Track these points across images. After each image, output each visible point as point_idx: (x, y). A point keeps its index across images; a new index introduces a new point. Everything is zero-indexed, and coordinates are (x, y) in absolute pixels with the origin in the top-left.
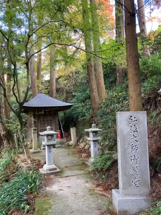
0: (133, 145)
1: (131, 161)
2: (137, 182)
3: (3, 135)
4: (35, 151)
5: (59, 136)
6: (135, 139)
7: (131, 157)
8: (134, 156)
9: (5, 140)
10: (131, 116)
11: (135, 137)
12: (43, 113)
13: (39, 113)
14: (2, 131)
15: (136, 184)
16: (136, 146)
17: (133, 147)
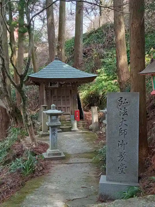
0: (121, 128)
1: (119, 145)
2: (123, 169)
3: (9, 112)
4: (44, 133)
5: (77, 116)
6: (124, 122)
7: (119, 142)
8: (122, 141)
9: (11, 119)
10: (122, 98)
11: (125, 120)
12: (57, 86)
13: (53, 86)
14: (8, 108)
15: (123, 170)
16: (126, 131)
17: (122, 131)
